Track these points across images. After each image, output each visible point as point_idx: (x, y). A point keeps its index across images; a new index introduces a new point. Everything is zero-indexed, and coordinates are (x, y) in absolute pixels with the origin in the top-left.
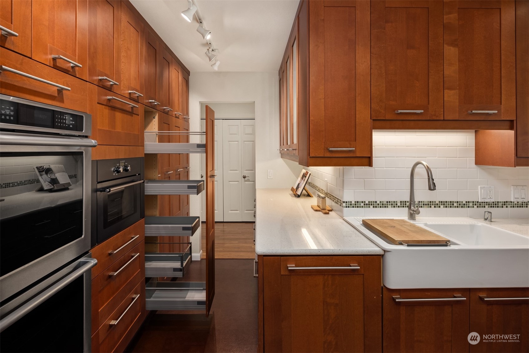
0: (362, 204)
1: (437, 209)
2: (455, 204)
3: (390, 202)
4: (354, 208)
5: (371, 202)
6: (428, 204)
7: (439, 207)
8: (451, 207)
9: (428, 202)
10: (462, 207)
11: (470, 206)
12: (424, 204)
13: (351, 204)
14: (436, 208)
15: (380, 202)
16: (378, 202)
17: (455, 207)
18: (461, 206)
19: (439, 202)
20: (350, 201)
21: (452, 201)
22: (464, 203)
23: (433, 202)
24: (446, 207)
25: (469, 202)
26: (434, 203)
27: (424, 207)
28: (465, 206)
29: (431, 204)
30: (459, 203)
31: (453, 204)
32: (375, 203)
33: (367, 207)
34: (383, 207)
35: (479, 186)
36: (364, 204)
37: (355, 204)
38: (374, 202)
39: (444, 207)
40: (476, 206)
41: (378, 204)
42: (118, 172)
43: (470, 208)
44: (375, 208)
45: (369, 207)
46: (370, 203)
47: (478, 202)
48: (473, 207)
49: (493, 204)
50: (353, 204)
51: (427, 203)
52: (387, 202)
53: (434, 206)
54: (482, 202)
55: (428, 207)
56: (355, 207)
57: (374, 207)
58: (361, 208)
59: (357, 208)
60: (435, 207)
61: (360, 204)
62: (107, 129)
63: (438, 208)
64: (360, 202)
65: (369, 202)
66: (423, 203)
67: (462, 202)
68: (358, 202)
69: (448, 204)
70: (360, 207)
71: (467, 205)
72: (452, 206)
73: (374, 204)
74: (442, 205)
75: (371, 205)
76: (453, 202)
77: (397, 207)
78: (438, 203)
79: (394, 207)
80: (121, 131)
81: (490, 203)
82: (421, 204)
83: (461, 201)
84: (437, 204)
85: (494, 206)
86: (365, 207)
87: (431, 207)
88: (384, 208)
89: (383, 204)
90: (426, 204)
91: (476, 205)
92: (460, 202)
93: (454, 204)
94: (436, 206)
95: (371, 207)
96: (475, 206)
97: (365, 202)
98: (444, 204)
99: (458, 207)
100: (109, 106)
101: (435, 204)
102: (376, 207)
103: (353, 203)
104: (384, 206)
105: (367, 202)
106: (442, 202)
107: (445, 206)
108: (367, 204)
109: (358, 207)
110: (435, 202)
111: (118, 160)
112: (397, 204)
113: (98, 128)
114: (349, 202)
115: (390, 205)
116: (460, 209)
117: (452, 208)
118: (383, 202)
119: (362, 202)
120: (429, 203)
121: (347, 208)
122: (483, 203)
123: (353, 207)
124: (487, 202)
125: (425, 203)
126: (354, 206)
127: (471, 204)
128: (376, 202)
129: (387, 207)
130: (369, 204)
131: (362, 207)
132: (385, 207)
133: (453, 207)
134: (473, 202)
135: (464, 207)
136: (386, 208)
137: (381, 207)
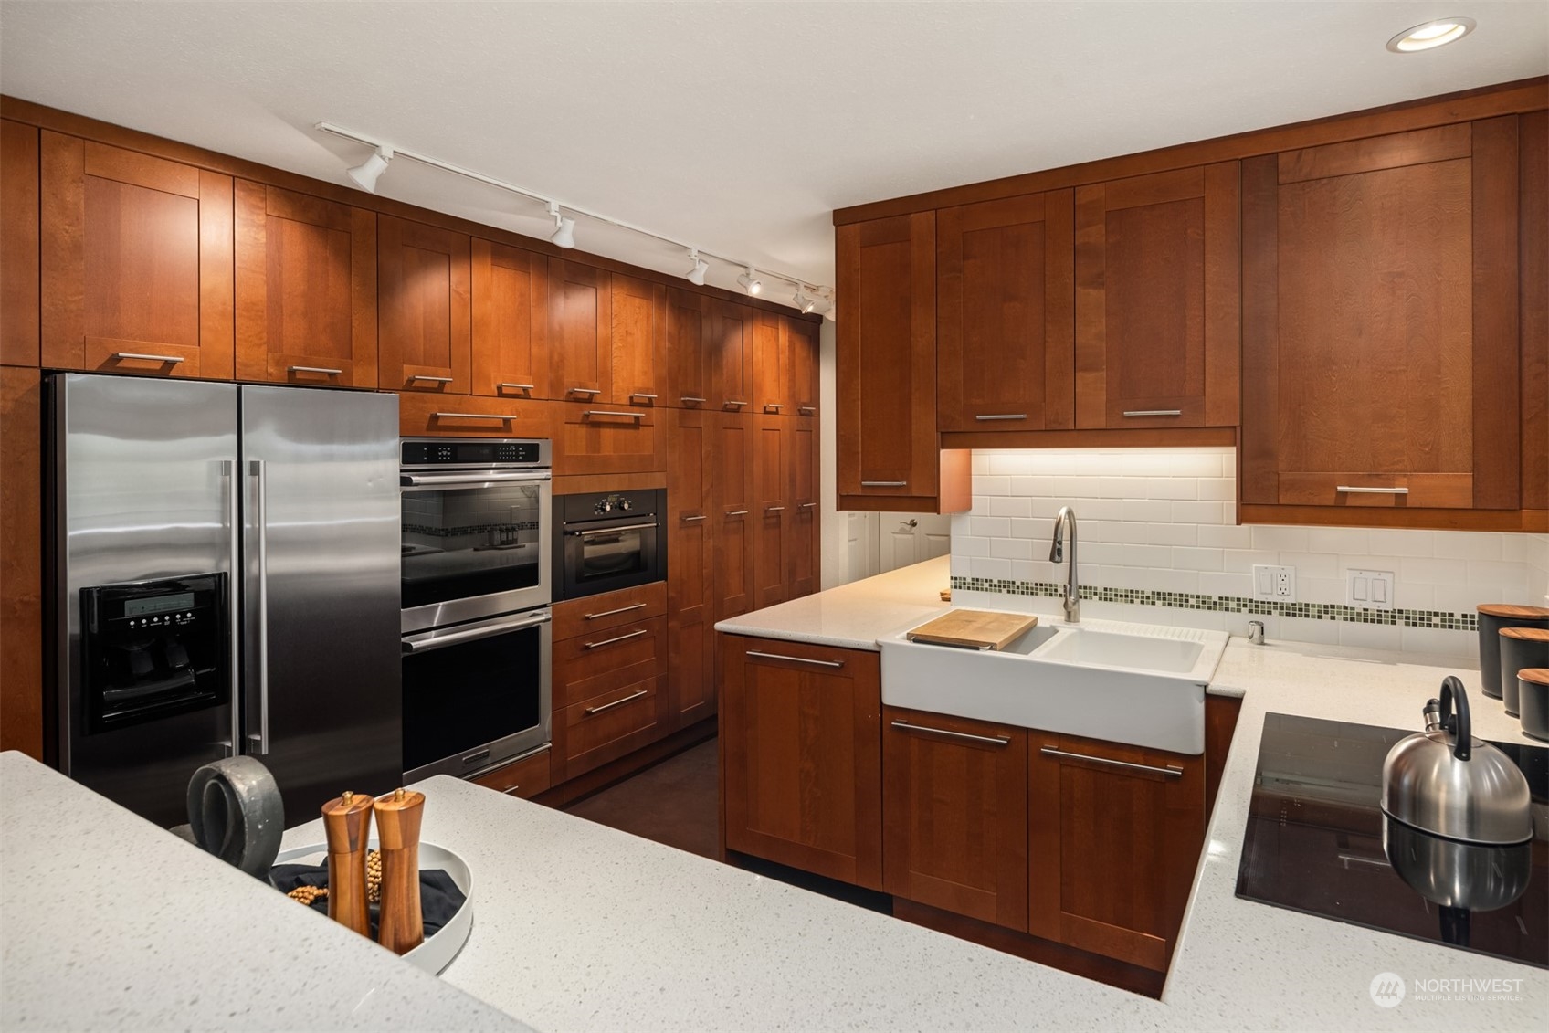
0: (986, 585)
1: (1148, 607)
2: (1192, 601)
3: (1041, 585)
4: (971, 591)
5: (1004, 582)
6: (1127, 596)
7: (1153, 603)
8: (1181, 606)
9: (1126, 591)
10: (1209, 608)
11: (1230, 607)
12: (1116, 595)
13: (965, 583)
14: (1145, 606)
15: (1022, 583)
16: (1018, 583)
17: (1192, 606)
18: (1207, 605)
19: (1153, 593)
20: (963, 576)
21: (1184, 593)
22: (1215, 599)
23: (1137, 592)
24: (1170, 605)
25: (1227, 599)
26: (1140, 595)
27: (1116, 601)
28: (1218, 606)
29: (1132, 596)
30: (1201, 600)
31: (1187, 601)
32: (1011, 585)
33: (995, 591)
34: (1027, 593)
35: (1254, 565)
36: (991, 586)
37: (973, 584)
38: (1009, 582)
39: (1164, 604)
40: (1247, 609)
41: (1018, 587)
42: (604, 510)
43: (1230, 613)
44: (1011, 595)
45: (1000, 591)
46: (1002, 584)
47: (1251, 601)
48: (1239, 611)
49: (1294, 609)
50: (969, 583)
51: (1124, 594)
52: (1036, 584)
53: (1139, 600)
54: (1263, 602)
55: (1126, 602)
56: (973, 589)
57: (1009, 592)
58: (984, 592)
59: (975, 592)
60: (1142, 602)
61: (982, 585)
62: (584, 454)
63: (1150, 606)
64: (982, 580)
65: (1000, 581)
66: (1114, 593)
67: (1210, 598)
68: (978, 580)
69: (1175, 600)
70: (982, 590)
71: (1221, 604)
72: (1184, 603)
73: (1009, 587)
74: (1159, 599)
75: (1004, 587)
76: (1187, 595)
77: (1056, 595)
78: (1151, 596)
79: (1051, 595)
80: (612, 454)
81: (1285, 606)
82: (1111, 595)
83: (1207, 594)
84: (1148, 598)
85: (1297, 612)
86: (991, 590)
87: (1132, 602)
88: (1030, 596)
89: (1027, 588)
90: (1121, 596)
91: (1245, 606)
92: (1204, 597)
93: (1190, 600)
94: (1145, 600)
95: (1005, 591)
96: (1243, 609)
97: (991, 581)
98: (1164, 599)
99: (1198, 607)
100: (587, 424)
101: (1142, 597)
102: (1014, 592)
103: (969, 580)
104: (1030, 591)
105: (995, 582)
106: (1159, 593)
107: (1167, 602)
108: (995, 586)
109: (978, 589)
110: (1143, 592)
111: (606, 495)
112: (1056, 590)
113: (567, 454)
114: (960, 578)
115: (1041, 590)
116: (1204, 613)
117: (1184, 609)
118: (1028, 583)
119: (986, 581)
120: (1129, 594)
121: (958, 590)
122: (1266, 605)
123: (969, 588)
124: (1275, 603)
125: (1119, 593)
126: (971, 586)
127: (1233, 605)
128: (1014, 583)
129: (1037, 594)
130: (1000, 586)
131: (986, 590)
132: (1032, 593)
133: (1187, 607)
134: (1239, 600)
135: (1215, 609)
136: (1034, 596)
137: (1023, 593)
